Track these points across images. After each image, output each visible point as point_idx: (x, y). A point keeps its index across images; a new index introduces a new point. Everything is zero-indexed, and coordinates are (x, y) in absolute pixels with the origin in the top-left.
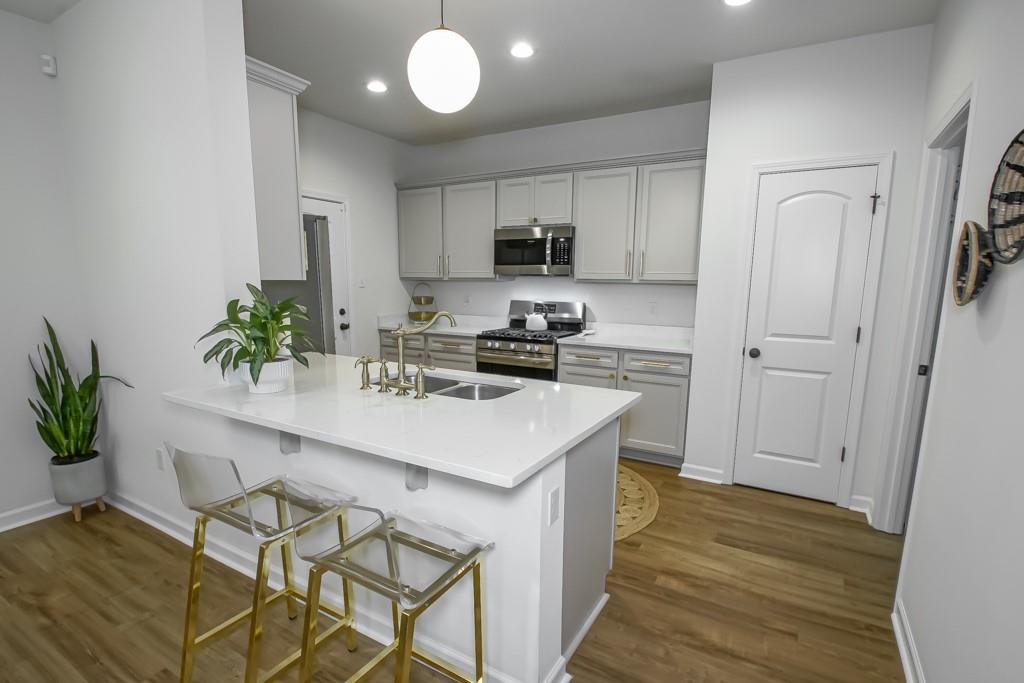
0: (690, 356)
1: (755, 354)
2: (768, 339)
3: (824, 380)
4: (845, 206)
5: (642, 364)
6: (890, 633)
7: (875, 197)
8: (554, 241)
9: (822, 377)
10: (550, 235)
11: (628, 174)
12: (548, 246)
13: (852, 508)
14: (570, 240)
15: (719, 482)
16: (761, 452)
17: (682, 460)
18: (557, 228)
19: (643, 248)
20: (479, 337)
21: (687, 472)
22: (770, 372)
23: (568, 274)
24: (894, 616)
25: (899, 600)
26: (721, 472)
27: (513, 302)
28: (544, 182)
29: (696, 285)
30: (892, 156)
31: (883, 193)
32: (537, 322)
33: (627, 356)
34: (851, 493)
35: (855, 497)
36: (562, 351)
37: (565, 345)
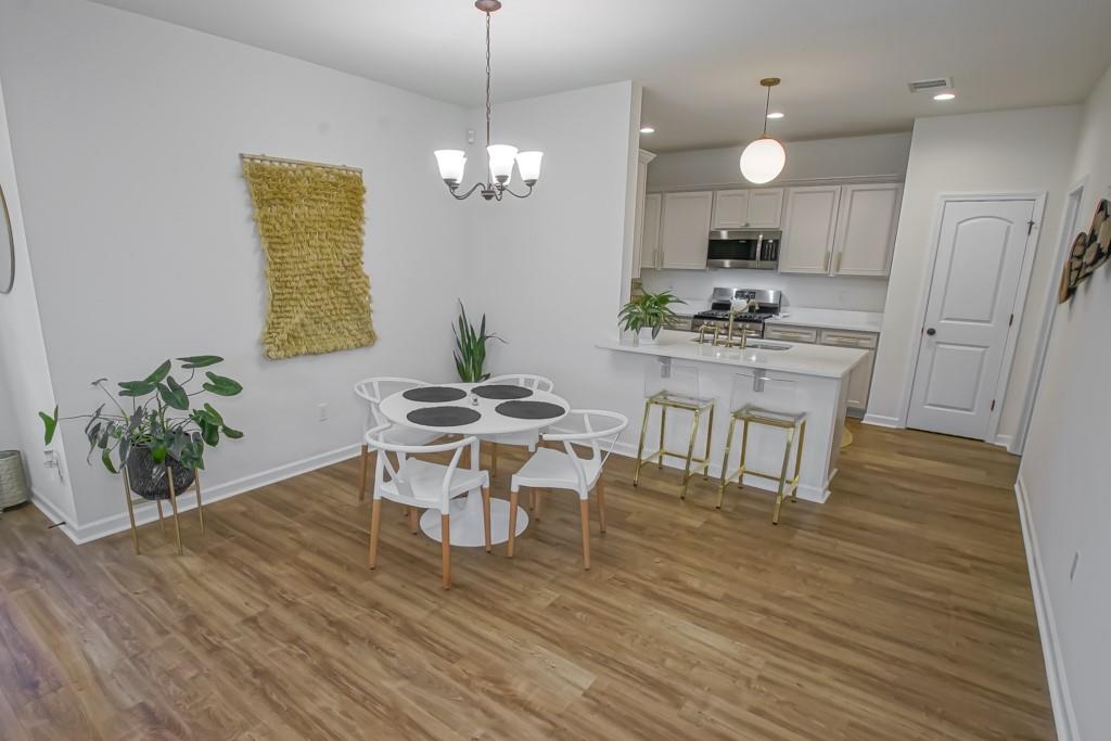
0: (879, 333)
1: (931, 332)
2: (943, 322)
3: (983, 353)
4: (1008, 228)
5: (835, 339)
6: (1013, 492)
7: (1031, 223)
8: (764, 242)
9: (982, 350)
10: (761, 236)
11: (834, 192)
12: (759, 246)
13: (997, 444)
14: (777, 242)
15: (894, 427)
16: (930, 405)
17: (864, 412)
18: (766, 232)
19: (841, 249)
20: (696, 317)
21: (869, 419)
22: (941, 346)
23: (774, 269)
24: (1016, 486)
25: (1020, 477)
26: (897, 419)
27: (716, 289)
28: (756, 194)
29: (888, 280)
30: (1044, 196)
31: (1037, 220)
32: (740, 305)
33: (824, 334)
34: (997, 432)
35: (999, 436)
36: (768, 328)
37: (769, 324)
